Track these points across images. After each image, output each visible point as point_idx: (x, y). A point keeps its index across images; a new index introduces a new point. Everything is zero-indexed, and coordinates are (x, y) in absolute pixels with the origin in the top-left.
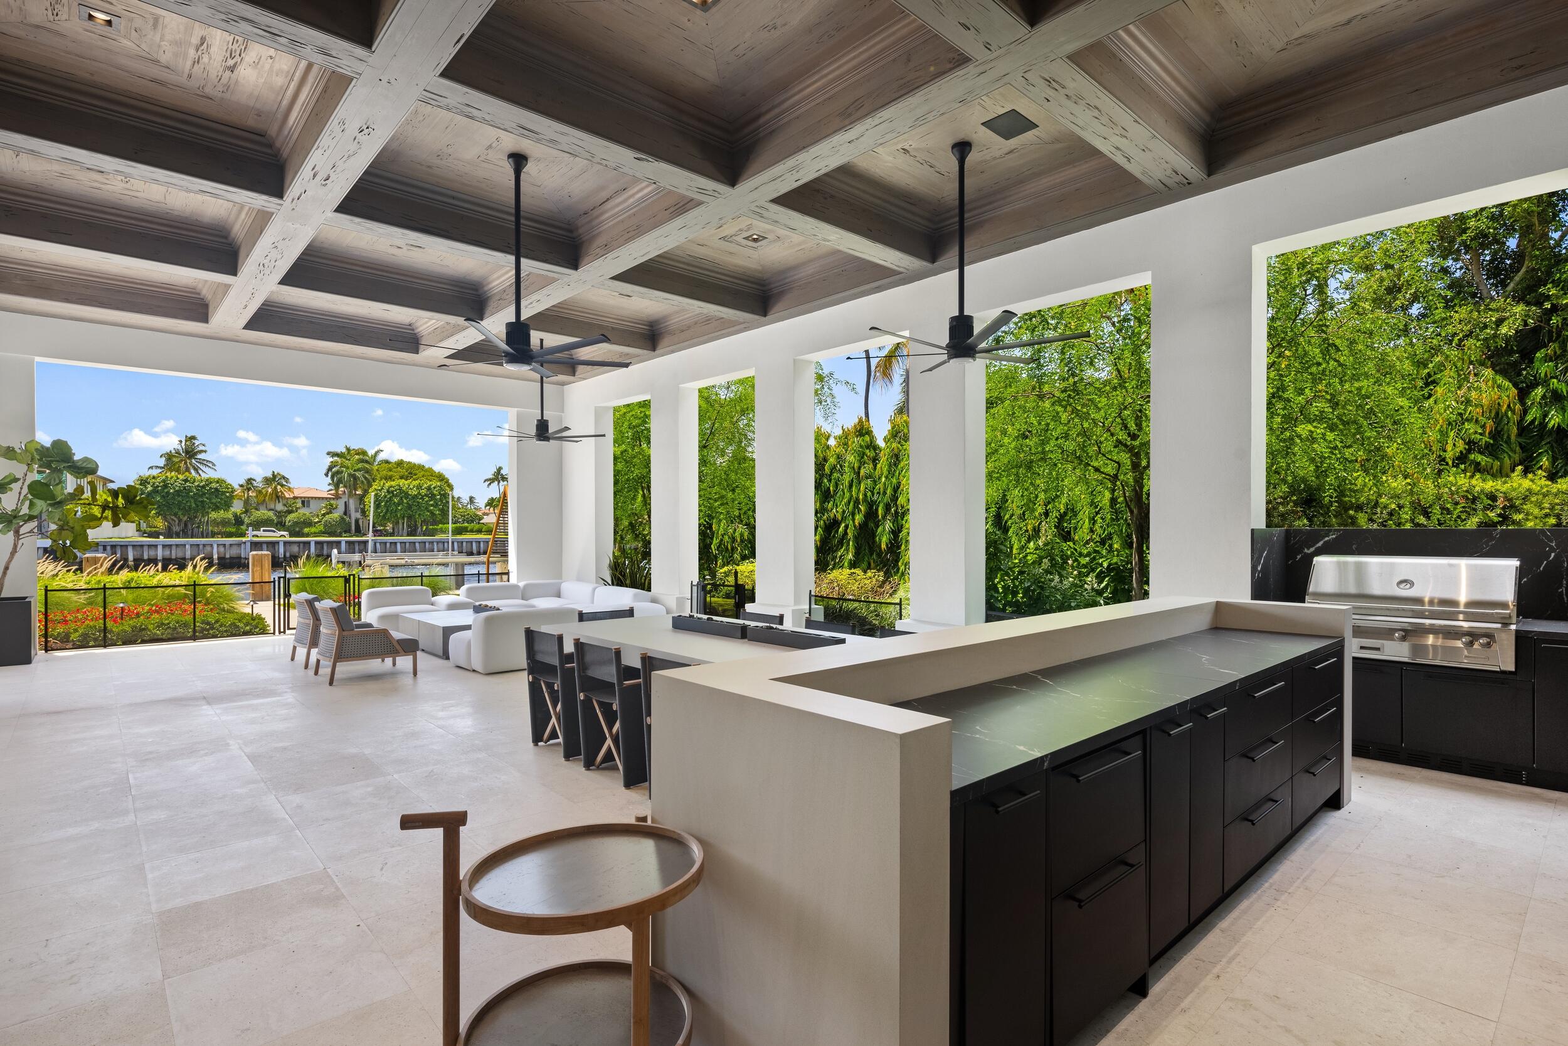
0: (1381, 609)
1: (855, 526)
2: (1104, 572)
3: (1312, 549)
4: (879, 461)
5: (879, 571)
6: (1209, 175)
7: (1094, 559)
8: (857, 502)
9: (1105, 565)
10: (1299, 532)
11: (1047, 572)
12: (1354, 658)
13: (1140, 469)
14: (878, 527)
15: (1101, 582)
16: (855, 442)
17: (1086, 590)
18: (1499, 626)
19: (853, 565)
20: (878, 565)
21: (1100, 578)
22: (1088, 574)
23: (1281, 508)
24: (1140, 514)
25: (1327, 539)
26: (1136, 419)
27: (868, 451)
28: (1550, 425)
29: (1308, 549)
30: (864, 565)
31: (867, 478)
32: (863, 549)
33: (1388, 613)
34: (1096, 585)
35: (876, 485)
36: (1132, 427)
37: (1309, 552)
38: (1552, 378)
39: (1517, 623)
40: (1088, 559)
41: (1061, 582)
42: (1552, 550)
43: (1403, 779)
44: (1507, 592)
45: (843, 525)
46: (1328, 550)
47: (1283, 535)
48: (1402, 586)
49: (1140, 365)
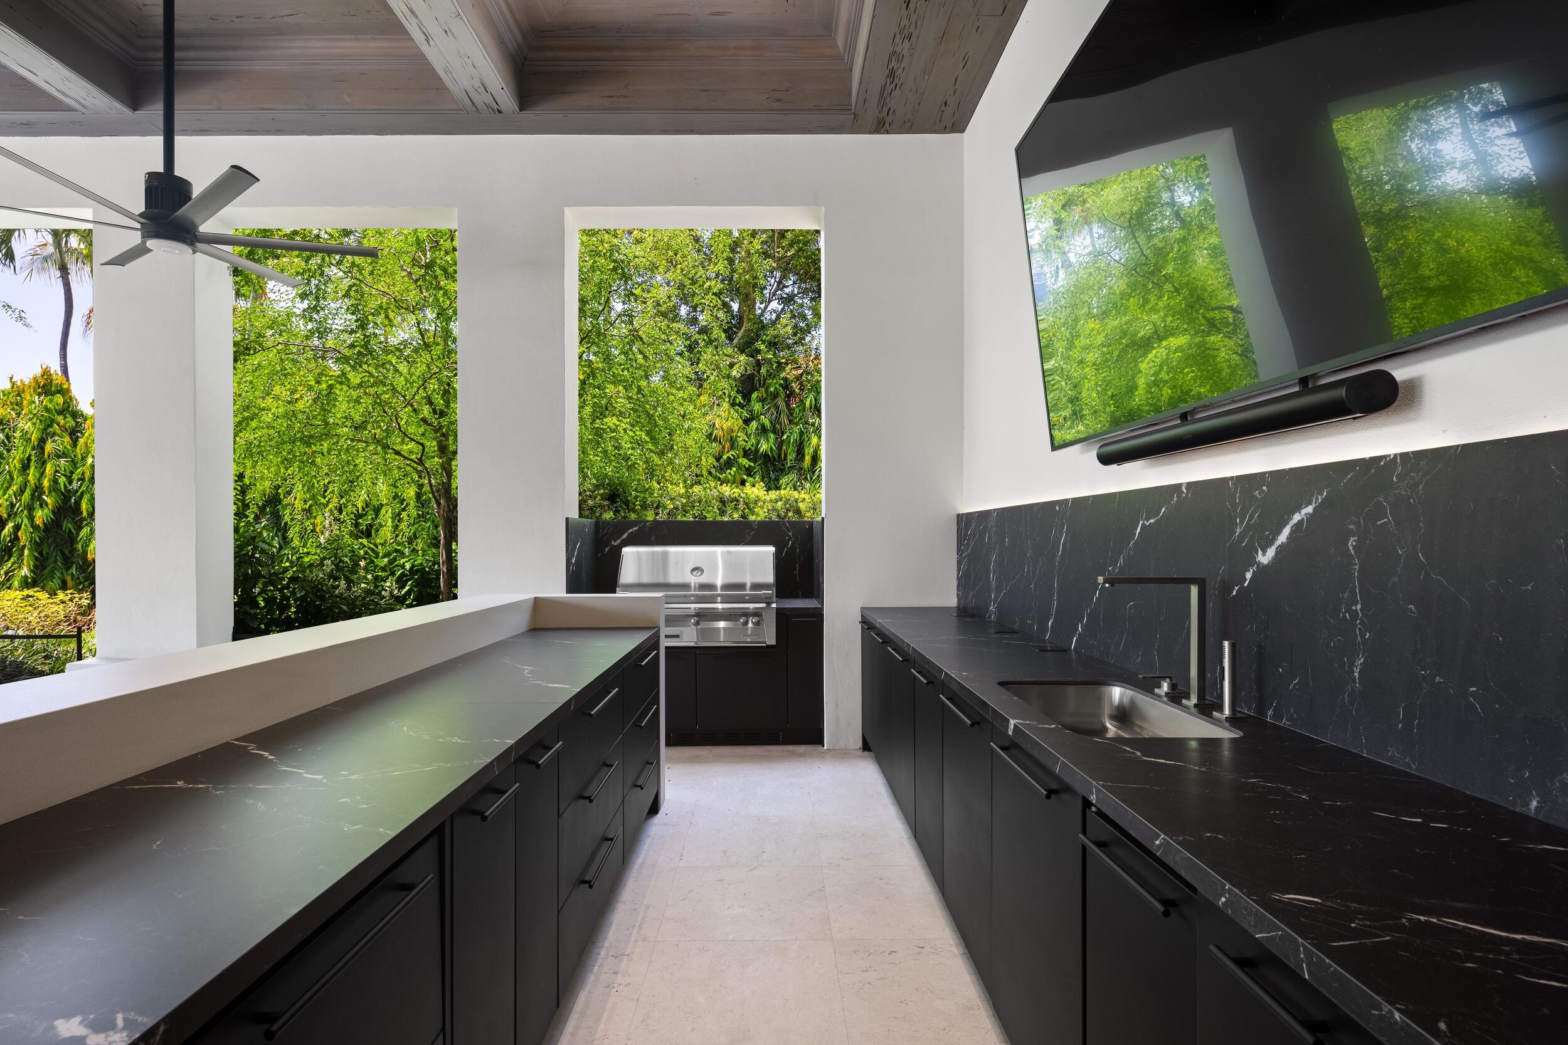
0: (680, 596)
1: (35, 527)
2: (407, 575)
3: (618, 542)
4: (83, 434)
5: (80, 591)
6: (521, 110)
7: (395, 559)
8: (38, 490)
9: (408, 566)
10: (606, 522)
11: (331, 576)
12: (667, 648)
13: (447, 453)
14: (81, 528)
15: (403, 587)
16: (35, 403)
17: (384, 597)
18: (763, 605)
19: (26, 584)
20: (81, 583)
21: (401, 583)
22: (387, 578)
23: (590, 502)
24: (448, 506)
25: (630, 531)
26: (443, 395)
27: (61, 417)
28: (761, 451)
29: (615, 542)
30: (54, 583)
31: (59, 457)
32: (52, 559)
33: (685, 600)
34: (396, 591)
35: (77, 468)
36: (439, 401)
37: (615, 544)
38: (761, 414)
39: (776, 602)
40: (386, 560)
41: (349, 588)
42: (790, 539)
43: (700, 762)
44: (768, 576)
45: (11, 525)
46: (633, 541)
47: (593, 527)
48: (695, 573)
49: (447, 334)
